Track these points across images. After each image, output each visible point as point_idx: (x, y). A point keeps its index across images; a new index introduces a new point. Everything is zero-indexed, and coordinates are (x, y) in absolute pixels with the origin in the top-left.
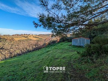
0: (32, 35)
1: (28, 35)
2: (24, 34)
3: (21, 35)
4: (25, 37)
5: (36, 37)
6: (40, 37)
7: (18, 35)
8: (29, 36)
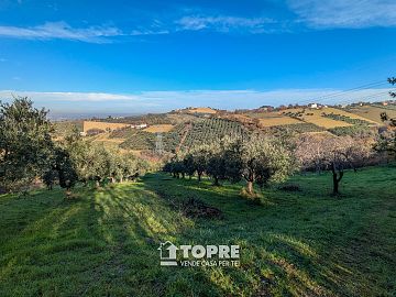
0: (320, 107)
1: (305, 107)
2: (290, 107)
3: (278, 110)
4: (290, 115)
5: (335, 117)
6: (353, 116)
7: (270, 109)
8: (307, 111)
